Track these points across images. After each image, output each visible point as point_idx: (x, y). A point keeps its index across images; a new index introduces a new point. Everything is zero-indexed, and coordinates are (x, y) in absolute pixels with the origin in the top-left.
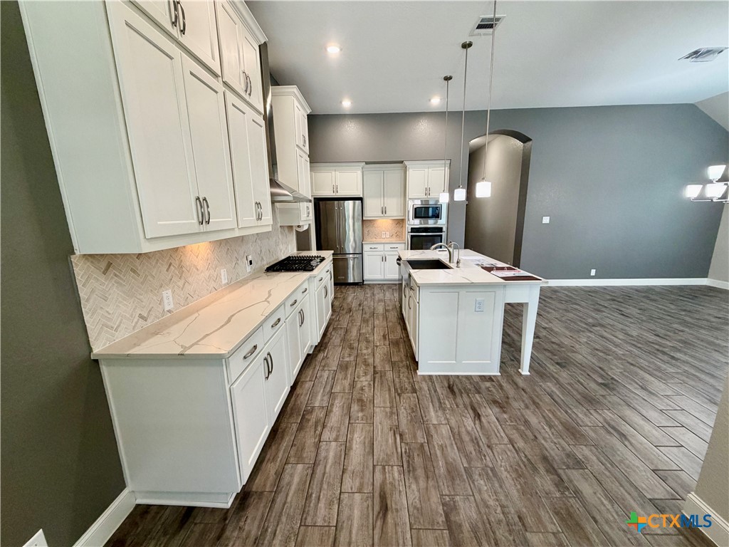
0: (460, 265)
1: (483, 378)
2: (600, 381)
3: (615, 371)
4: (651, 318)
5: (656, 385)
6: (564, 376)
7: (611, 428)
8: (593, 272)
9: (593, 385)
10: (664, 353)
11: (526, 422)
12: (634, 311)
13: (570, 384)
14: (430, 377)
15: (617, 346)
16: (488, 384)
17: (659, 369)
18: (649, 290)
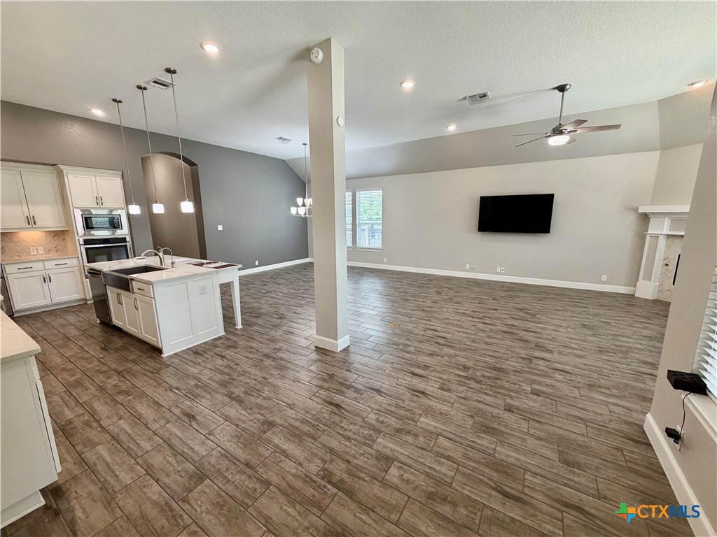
0: (175, 265)
1: (216, 339)
2: (277, 317)
3: (282, 310)
4: (291, 283)
5: (299, 310)
6: (260, 321)
7: (287, 332)
8: (257, 263)
9: (275, 320)
10: (299, 296)
11: (250, 347)
12: (283, 281)
13: (265, 323)
14: (176, 354)
15: (280, 299)
16: (220, 341)
17: (299, 304)
18: (287, 268)
